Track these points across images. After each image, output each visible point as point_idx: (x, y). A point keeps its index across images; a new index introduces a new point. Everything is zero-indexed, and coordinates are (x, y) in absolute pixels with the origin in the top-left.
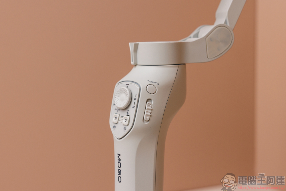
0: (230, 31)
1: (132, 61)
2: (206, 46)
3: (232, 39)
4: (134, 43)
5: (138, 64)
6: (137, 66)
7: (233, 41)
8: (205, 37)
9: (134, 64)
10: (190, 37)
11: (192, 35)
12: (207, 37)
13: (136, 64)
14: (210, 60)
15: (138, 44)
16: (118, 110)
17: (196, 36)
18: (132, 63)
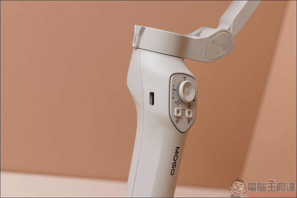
0: (232, 38)
1: (135, 43)
2: (208, 46)
3: (232, 47)
4: (141, 26)
5: (139, 48)
6: (138, 49)
7: (232, 48)
8: (208, 37)
9: (136, 46)
10: (192, 35)
11: (194, 33)
12: (210, 38)
13: (138, 47)
14: (207, 61)
15: (145, 28)
16: (178, 103)
17: (198, 35)
18: (134, 45)
